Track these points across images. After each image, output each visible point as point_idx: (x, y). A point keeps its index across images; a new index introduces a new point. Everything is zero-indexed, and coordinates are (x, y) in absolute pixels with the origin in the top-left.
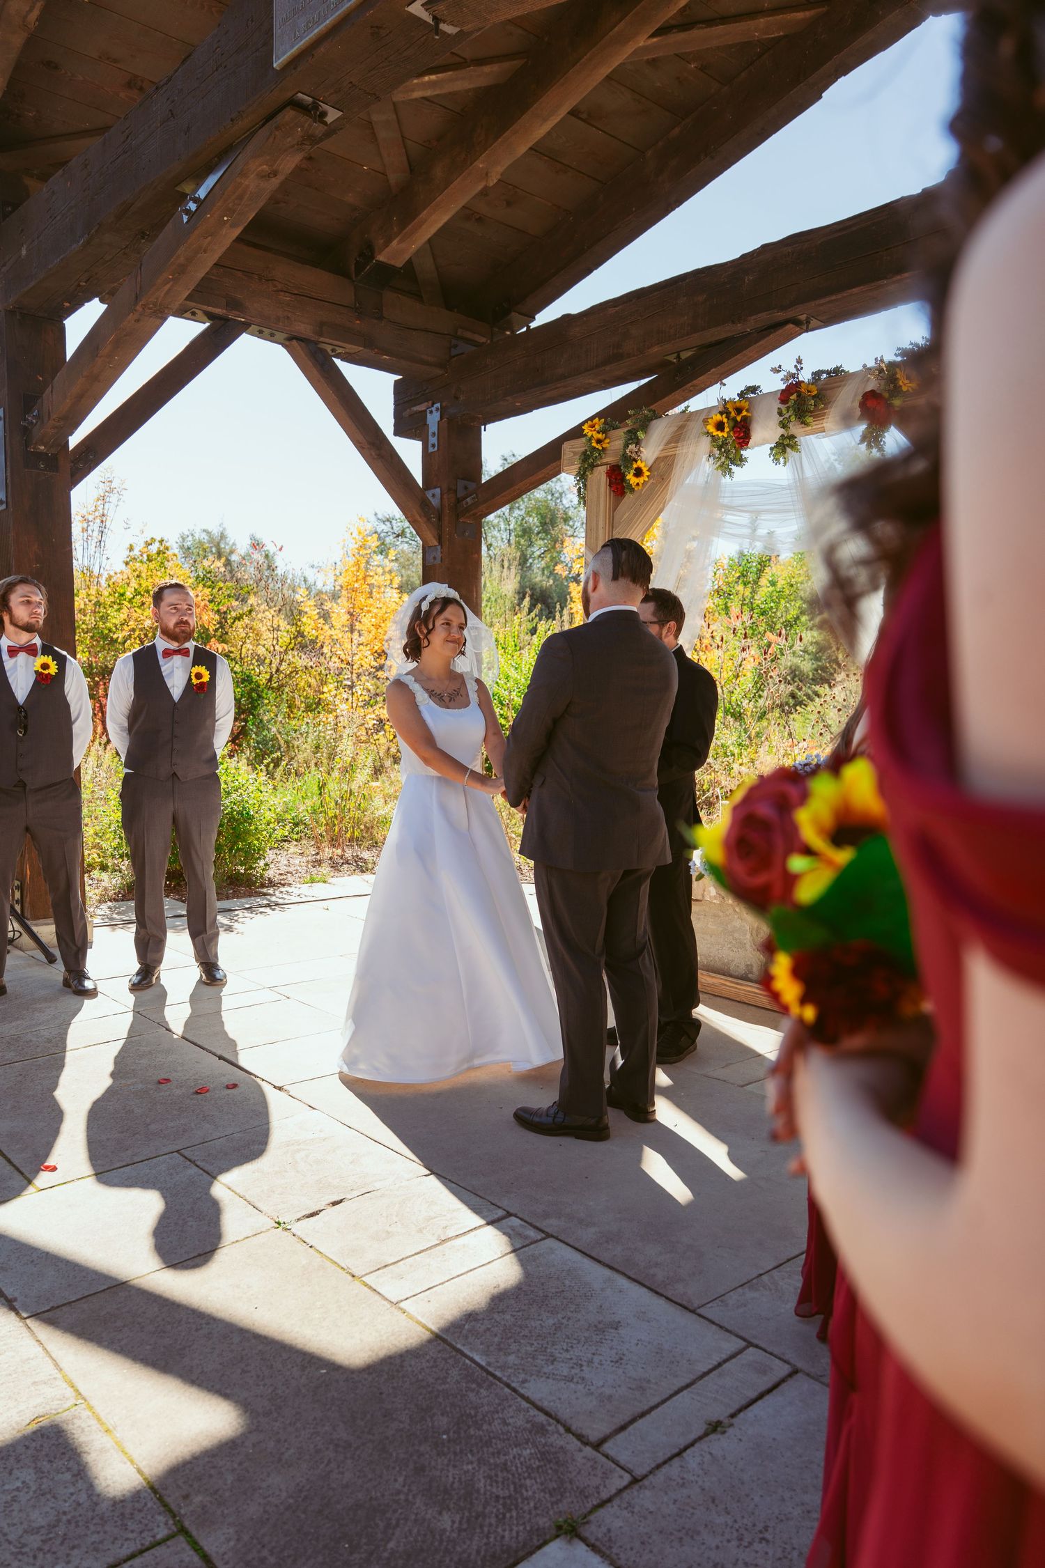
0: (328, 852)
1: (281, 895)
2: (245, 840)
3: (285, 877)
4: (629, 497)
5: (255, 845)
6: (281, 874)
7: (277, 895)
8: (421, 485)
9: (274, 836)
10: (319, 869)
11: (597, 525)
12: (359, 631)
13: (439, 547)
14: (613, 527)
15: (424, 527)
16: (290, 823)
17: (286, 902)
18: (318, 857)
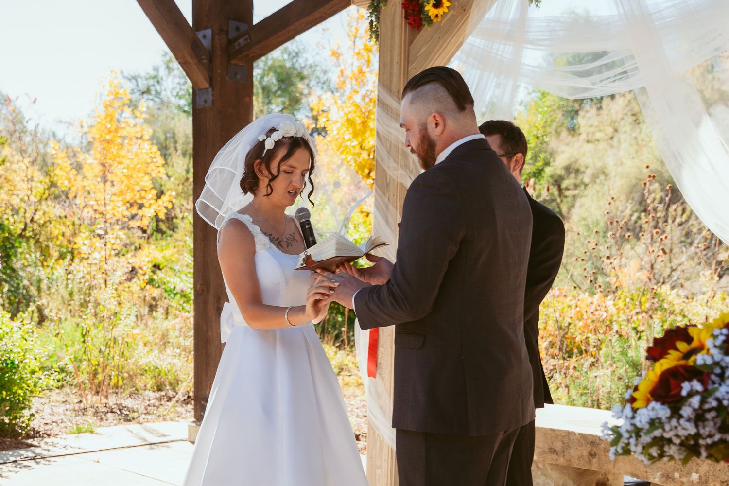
0: (92, 399)
1: (45, 447)
2: (9, 390)
3: (51, 427)
4: (426, 30)
5: (19, 395)
6: (46, 424)
7: (42, 446)
8: (191, 23)
9: (39, 385)
10: (84, 417)
11: (391, 61)
12: (112, 182)
13: (210, 90)
14: (408, 62)
15: (195, 68)
16: (55, 371)
17: (51, 454)
18: (82, 405)
